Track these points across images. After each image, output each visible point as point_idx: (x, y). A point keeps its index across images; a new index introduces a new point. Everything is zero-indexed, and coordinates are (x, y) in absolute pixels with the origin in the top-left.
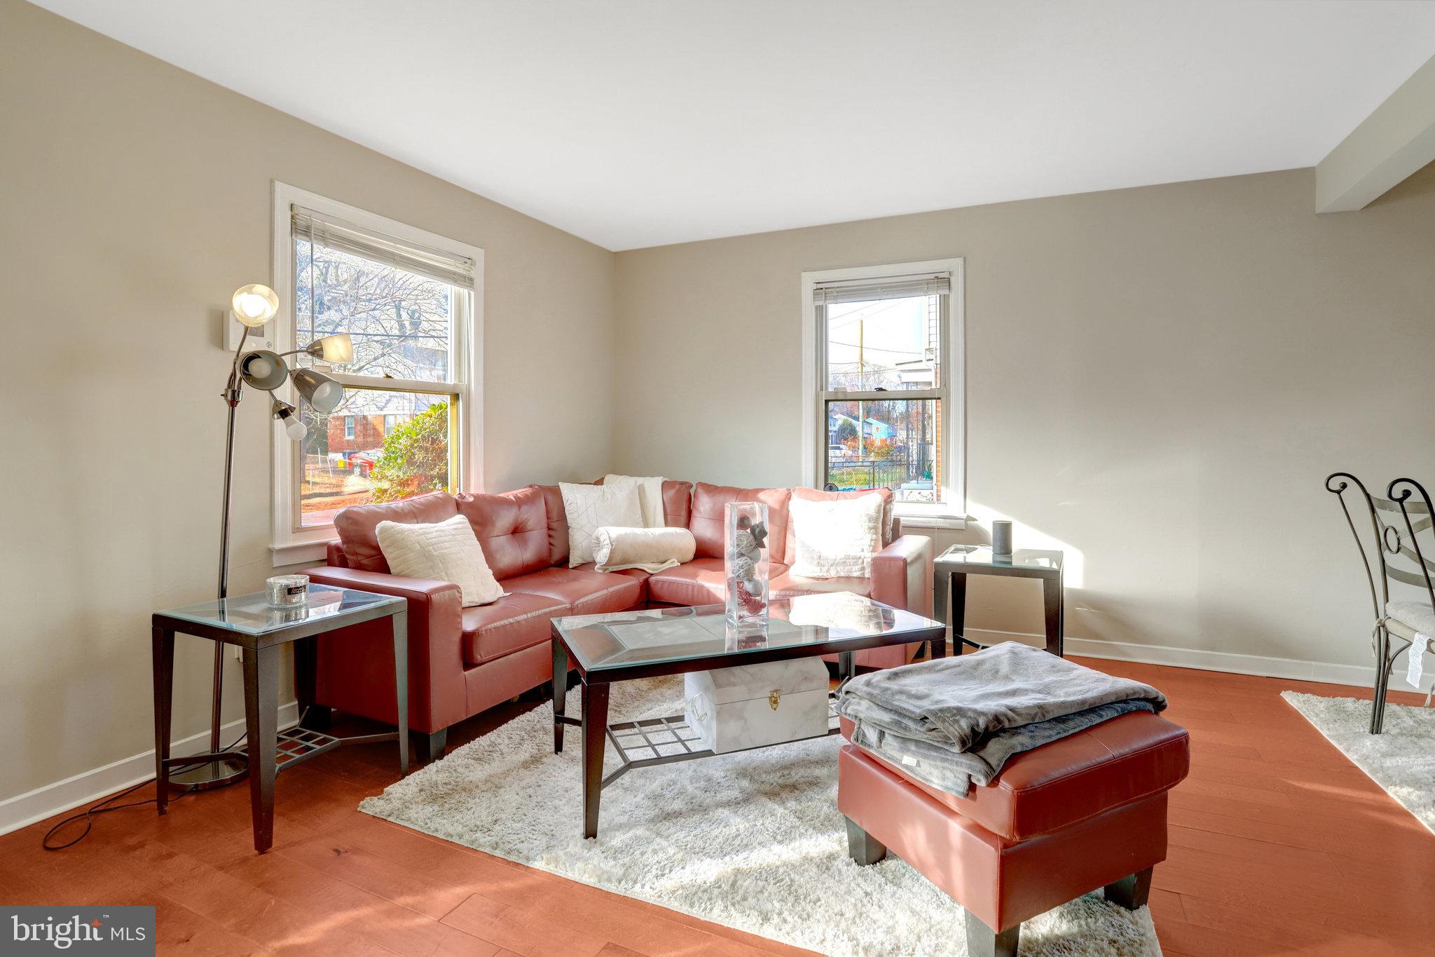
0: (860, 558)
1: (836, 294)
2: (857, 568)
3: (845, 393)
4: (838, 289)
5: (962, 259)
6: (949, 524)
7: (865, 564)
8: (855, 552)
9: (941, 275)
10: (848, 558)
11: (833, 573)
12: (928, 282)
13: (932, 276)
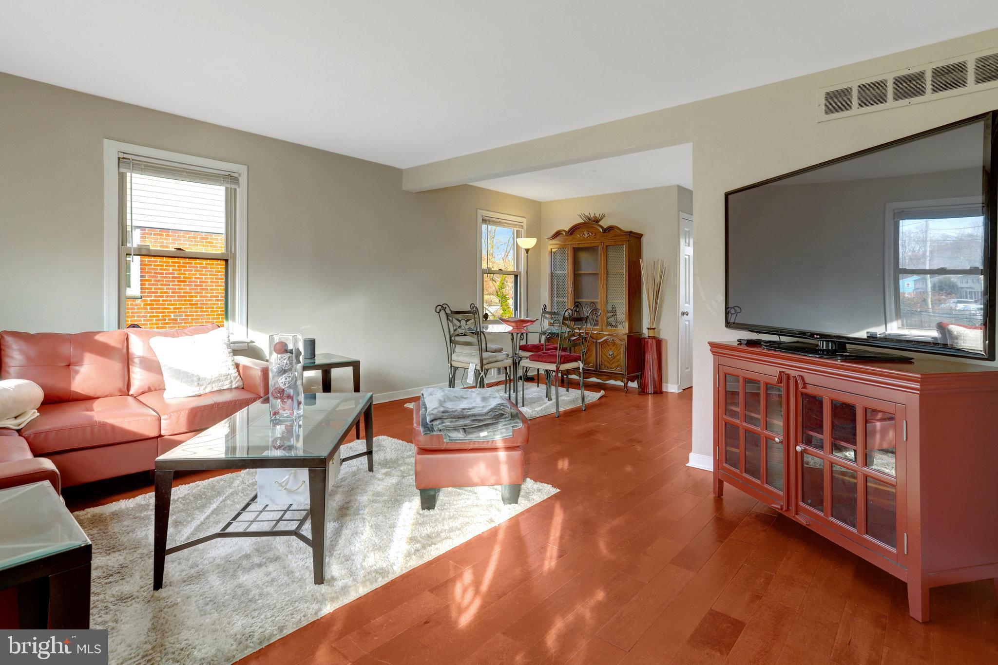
0: (229, 374)
1: (143, 167)
2: (227, 382)
3: (149, 250)
4: (145, 163)
5: (247, 166)
6: (237, 347)
7: (232, 379)
8: (224, 371)
9: (233, 174)
10: (221, 376)
11: (208, 390)
12: (224, 176)
13: (227, 174)
